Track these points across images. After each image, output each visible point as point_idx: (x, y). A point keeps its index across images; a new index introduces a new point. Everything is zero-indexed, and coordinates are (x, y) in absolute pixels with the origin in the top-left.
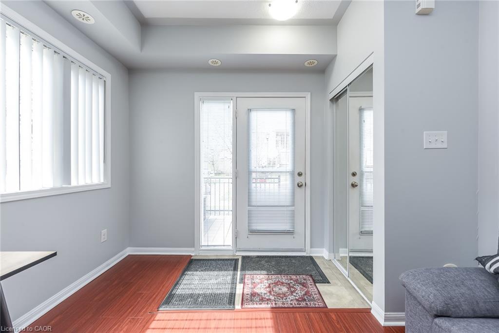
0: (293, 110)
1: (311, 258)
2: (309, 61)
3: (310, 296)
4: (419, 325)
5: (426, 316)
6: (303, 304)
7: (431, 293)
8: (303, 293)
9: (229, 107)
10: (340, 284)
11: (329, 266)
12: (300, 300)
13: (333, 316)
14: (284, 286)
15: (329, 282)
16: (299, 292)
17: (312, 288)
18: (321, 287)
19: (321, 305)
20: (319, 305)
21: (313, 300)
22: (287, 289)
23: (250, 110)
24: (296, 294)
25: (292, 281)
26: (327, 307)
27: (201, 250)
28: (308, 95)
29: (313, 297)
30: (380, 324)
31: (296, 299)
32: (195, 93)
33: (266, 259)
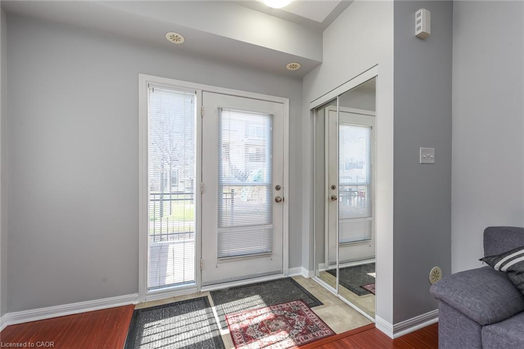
0: (272, 116)
1: (290, 279)
2: (292, 64)
3: (313, 325)
4: (460, 335)
5: (470, 325)
6: (310, 337)
7: (476, 303)
8: (304, 322)
9: (192, 102)
10: (332, 303)
11: (313, 285)
12: (304, 332)
13: (347, 342)
14: (280, 319)
15: (322, 304)
16: (299, 323)
17: (309, 315)
18: (318, 311)
19: (329, 333)
20: (326, 333)
21: (318, 329)
22: (284, 323)
23: (220, 110)
24: (297, 325)
25: (285, 311)
26: (335, 334)
27: (148, 295)
28: (287, 101)
29: (316, 325)
30: (389, 337)
31: (300, 333)
32: (140, 75)
33: (243, 290)
